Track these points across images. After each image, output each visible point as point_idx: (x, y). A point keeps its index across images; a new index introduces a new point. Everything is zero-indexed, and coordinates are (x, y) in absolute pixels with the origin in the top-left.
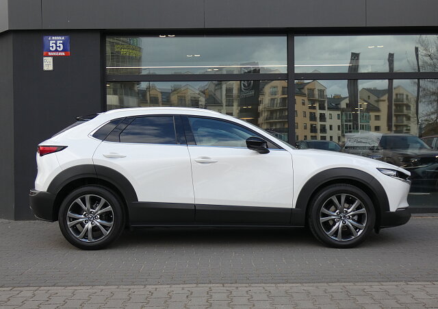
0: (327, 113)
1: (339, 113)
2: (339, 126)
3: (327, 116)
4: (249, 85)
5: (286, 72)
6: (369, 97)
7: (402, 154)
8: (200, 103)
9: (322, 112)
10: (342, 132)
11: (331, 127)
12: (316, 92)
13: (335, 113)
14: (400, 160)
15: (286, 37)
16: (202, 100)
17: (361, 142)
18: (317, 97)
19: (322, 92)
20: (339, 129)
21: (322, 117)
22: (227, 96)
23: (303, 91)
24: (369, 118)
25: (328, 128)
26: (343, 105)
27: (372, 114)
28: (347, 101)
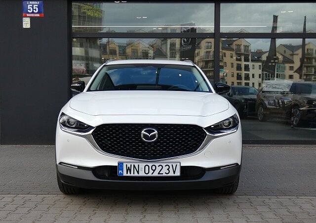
0: (250, 64)
1: (261, 64)
2: (260, 75)
3: (251, 67)
4: (188, 41)
5: (213, 32)
6: (285, 51)
7: (306, 98)
8: (149, 55)
9: (247, 63)
10: (263, 80)
11: (253, 75)
12: (242, 48)
13: (257, 64)
14: (304, 102)
15: (214, 4)
16: (151, 53)
17: (275, 88)
18: (243, 51)
19: (247, 47)
20: (260, 77)
21: (247, 68)
22: (171, 49)
23: (232, 46)
24: (285, 68)
25: (251, 76)
26: (264, 58)
27: (287, 66)
28: (267, 54)
